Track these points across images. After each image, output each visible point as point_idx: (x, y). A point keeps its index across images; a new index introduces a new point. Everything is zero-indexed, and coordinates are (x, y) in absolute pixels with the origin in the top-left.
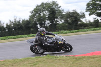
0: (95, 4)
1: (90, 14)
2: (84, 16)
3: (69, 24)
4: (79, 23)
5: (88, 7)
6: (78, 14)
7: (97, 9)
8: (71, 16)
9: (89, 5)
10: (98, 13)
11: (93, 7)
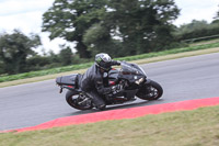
0: (61, 15)
1: (51, 38)
2: (37, 41)
3: (7, 60)
4: (29, 57)
5: (47, 21)
6: (24, 38)
7: (65, 25)
8: (11, 44)
9: (47, 17)
10: (68, 33)
11: (57, 21)
